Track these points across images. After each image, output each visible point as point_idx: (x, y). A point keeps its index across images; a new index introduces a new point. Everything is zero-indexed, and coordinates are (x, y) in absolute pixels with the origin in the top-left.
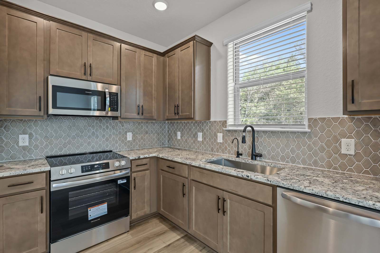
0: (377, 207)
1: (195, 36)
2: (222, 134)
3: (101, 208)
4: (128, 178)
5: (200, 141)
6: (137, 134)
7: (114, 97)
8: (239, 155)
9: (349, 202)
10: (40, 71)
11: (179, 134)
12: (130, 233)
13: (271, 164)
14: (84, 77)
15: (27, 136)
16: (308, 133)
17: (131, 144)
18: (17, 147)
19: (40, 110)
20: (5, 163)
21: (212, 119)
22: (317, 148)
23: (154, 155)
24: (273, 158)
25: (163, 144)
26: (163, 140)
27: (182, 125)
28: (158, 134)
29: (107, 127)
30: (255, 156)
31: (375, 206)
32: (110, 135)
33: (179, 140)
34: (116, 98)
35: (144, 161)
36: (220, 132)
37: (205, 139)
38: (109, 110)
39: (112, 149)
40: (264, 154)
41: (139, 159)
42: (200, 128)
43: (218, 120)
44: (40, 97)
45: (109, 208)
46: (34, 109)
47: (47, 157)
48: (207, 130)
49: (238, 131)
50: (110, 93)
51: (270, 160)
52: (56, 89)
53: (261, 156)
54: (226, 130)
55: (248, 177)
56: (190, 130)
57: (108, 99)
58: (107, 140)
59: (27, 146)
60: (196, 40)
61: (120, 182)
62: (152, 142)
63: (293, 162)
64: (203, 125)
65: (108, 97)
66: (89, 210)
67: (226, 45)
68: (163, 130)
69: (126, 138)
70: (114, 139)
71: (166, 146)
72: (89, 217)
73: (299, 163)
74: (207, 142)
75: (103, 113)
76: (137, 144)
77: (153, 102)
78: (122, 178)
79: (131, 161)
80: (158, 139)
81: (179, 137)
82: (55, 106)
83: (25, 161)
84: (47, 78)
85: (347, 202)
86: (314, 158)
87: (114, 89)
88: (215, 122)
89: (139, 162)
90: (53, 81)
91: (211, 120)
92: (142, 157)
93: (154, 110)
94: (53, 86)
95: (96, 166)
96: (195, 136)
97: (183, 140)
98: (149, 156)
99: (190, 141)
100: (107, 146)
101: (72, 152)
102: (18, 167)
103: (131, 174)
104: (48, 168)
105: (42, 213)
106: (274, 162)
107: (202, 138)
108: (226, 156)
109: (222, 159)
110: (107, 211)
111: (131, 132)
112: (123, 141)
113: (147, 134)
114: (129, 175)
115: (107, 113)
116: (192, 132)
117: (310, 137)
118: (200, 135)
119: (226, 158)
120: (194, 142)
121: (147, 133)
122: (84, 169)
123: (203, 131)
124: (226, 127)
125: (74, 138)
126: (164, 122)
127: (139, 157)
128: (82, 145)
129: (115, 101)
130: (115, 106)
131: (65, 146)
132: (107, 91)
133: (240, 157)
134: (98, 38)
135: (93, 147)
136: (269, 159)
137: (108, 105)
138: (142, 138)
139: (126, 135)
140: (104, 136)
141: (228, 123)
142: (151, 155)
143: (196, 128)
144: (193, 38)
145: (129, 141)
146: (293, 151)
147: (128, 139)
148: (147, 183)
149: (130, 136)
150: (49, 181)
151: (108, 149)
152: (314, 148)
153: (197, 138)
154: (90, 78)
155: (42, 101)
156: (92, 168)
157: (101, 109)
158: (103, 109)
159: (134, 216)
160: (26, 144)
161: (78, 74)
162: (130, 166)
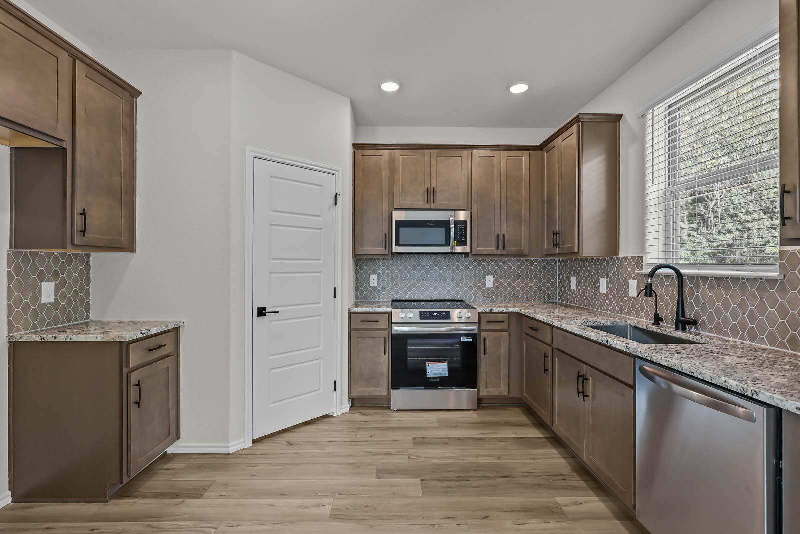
0: (728, 385)
1: (578, 115)
2: (636, 281)
3: (441, 367)
4: (475, 337)
5: (604, 294)
6: (501, 278)
7: (462, 227)
8: (658, 320)
9: (703, 379)
10: (386, 205)
11: (574, 280)
12: (476, 412)
13: (701, 338)
14: (427, 206)
15: (376, 276)
16: (778, 281)
17: (493, 293)
18: (368, 287)
19: (386, 249)
20: (360, 302)
21: (622, 254)
22: (796, 312)
23: (516, 310)
24: (718, 329)
25: (549, 298)
26: (549, 289)
27: (579, 264)
28: (540, 281)
29: (458, 267)
30: (682, 323)
31: (727, 384)
32: (462, 278)
33: (574, 290)
34: (464, 228)
35: (500, 317)
36: (634, 278)
37: (611, 290)
38: (456, 245)
39: (464, 298)
40: (703, 321)
41: (491, 312)
42: (604, 269)
43: (630, 255)
44: (386, 234)
45: (450, 370)
46: (381, 247)
47: (393, 301)
48: (615, 275)
49: (661, 276)
50: (456, 223)
51: (713, 333)
52: (400, 224)
53: (694, 323)
54: (643, 275)
55: (608, 342)
56: (590, 272)
57: (453, 230)
58: (458, 285)
59: (376, 287)
60: (582, 120)
61: (464, 339)
62: (527, 293)
63: (753, 339)
64: (608, 264)
65: (452, 227)
66: (427, 365)
67: (643, 116)
68: (549, 272)
69: (484, 284)
70: (466, 285)
71: (555, 301)
72: (428, 373)
73: (762, 341)
74: (614, 296)
75: (447, 249)
76: (501, 293)
77: (523, 228)
78: (467, 335)
79: (480, 314)
80: (540, 289)
81: (574, 287)
82: (398, 244)
83: (374, 302)
84: (392, 212)
85: (701, 378)
86: (791, 332)
87: (462, 216)
88: (626, 258)
89: (492, 317)
90: (398, 216)
91: (619, 256)
92: (495, 310)
93: (524, 241)
94: (397, 222)
95: (435, 314)
96: (597, 284)
97: (579, 292)
98: (507, 311)
99: (590, 293)
100: (458, 293)
101: (417, 298)
102: (368, 305)
103: (480, 333)
104: (389, 310)
105: (385, 354)
106: (720, 336)
107: (607, 288)
108: (633, 320)
109: (628, 325)
110: (447, 372)
111: (493, 274)
112: (480, 288)
113: (518, 279)
114: (476, 332)
115: (453, 249)
116: (593, 278)
117: (783, 289)
118: (603, 282)
119: (634, 325)
120: (595, 295)
121: (518, 277)
122: (423, 316)
123: (608, 275)
124: (642, 269)
125: (419, 280)
126: (552, 260)
127: (492, 310)
128: (427, 290)
129: (462, 231)
130: (462, 238)
131: (410, 289)
132: (452, 220)
133: (661, 324)
134: (443, 152)
135: (440, 294)
136: (711, 331)
137: (453, 237)
138: (510, 285)
139: (485, 278)
140: (453, 279)
141: (646, 261)
142: (510, 310)
143: (598, 270)
144: (577, 119)
145: (489, 289)
146: (752, 316)
147: (487, 286)
148: (504, 350)
149: (490, 281)
150: (391, 323)
151: (459, 298)
152: (791, 312)
153: (598, 288)
154: (433, 206)
155: (387, 239)
156: (430, 316)
157: (444, 243)
158: (448, 243)
159: (484, 393)
160: (376, 284)
161: (421, 202)
162: (478, 321)
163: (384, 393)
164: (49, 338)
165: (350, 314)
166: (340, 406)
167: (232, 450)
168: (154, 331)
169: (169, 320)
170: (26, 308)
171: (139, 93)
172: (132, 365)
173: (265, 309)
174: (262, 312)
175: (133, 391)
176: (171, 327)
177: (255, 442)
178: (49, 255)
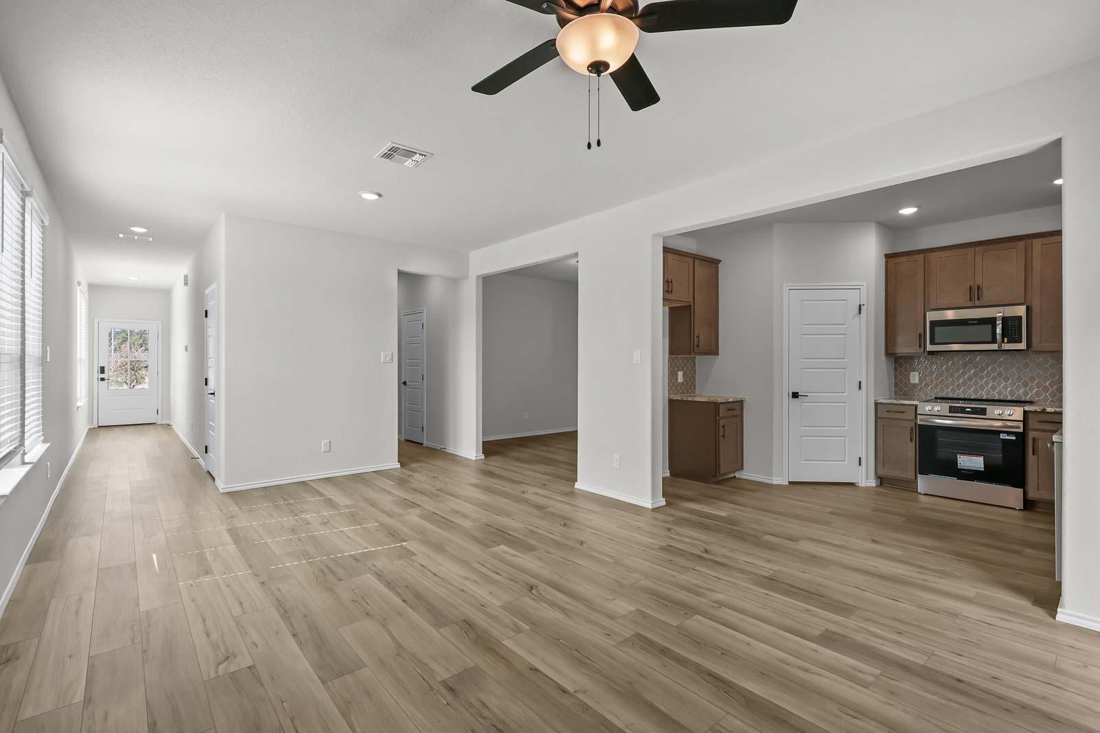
3: (975, 460)
4: (1019, 435)
12: (1023, 512)
14: (970, 304)
15: (915, 374)
18: (907, 384)
19: (920, 347)
20: (892, 395)
34: (1016, 323)
38: (1005, 342)
39: (1034, 400)
41: (1044, 412)
44: (920, 334)
45: (987, 465)
46: (915, 346)
50: (1006, 319)
52: (933, 324)
57: (999, 327)
58: (1025, 384)
59: (917, 384)
61: (1004, 437)
65: (999, 324)
66: (958, 456)
70: (1039, 385)
72: (959, 464)
75: (995, 347)
78: (1009, 433)
79: (1026, 412)
82: (932, 343)
84: (925, 315)
89: (1044, 417)
90: (932, 316)
92: (1049, 410)
94: (931, 321)
95: (967, 410)
103: (1026, 432)
105: (912, 442)
110: (983, 467)
114: (1021, 430)
115: (1000, 346)
122: (952, 409)
125: (970, 379)
127: (1044, 410)
128: (982, 389)
129: (1015, 327)
130: (1014, 335)
132: (999, 317)
134: (991, 247)
135: (999, 393)
137: (999, 335)
140: (1019, 378)
150: (916, 414)
151: (1027, 399)
154: (977, 303)
155: (922, 337)
156: (962, 410)
157: (990, 340)
158: (994, 341)
159: (1032, 494)
160: (917, 381)
161: (963, 299)
162: (1022, 419)
163: (911, 476)
164: (685, 399)
165: (876, 404)
166: (866, 478)
167: (775, 482)
168: (731, 400)
169: (739, 397)
170: (673, 384)
171: (719, 261)
172: (721, 415)
173: (798, 393)
174: (795, 395)
175: (721, 429)
176: (739, 400)
177: (789, 482)
178: (681, 358)
